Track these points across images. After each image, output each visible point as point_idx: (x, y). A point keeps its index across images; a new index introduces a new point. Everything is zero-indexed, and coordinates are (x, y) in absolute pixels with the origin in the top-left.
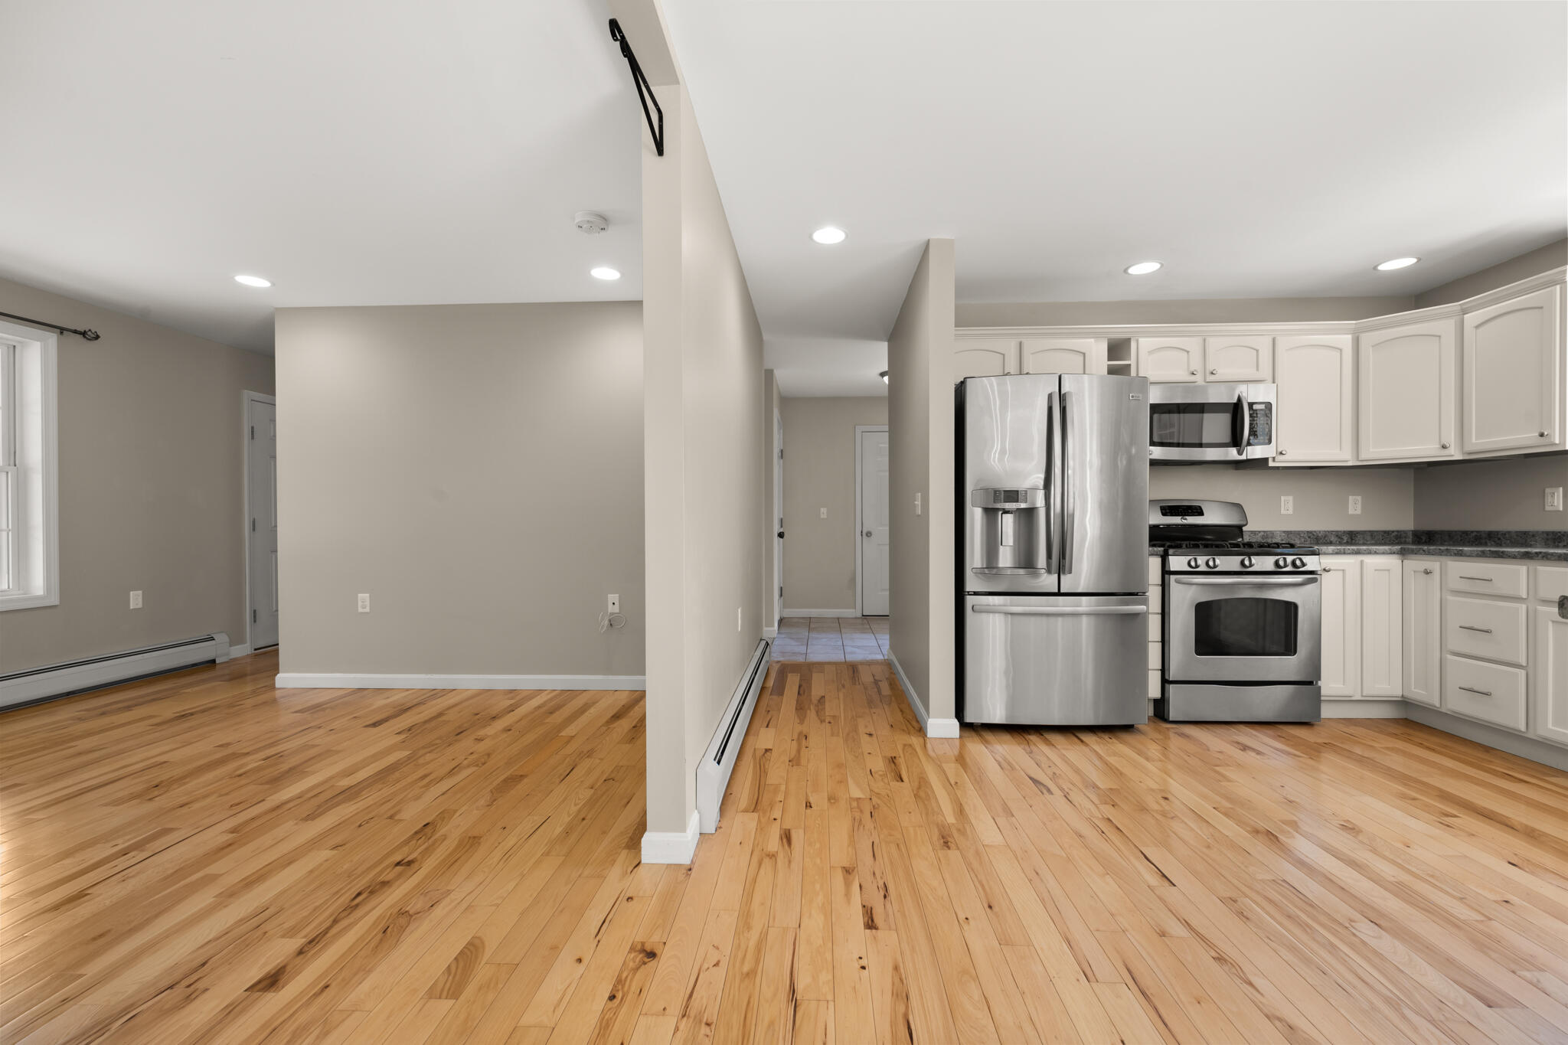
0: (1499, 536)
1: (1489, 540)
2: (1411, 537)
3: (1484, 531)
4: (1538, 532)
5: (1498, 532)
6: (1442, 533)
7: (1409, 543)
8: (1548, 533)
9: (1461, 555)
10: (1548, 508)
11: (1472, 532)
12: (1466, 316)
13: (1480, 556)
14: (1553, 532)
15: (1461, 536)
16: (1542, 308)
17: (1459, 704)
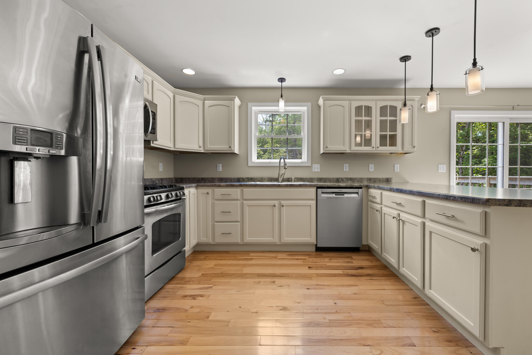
0: (205, 179)
1: (202, 181)
2: (174, 180)
3: (200, 178)
4: (216, 178)
5: (205, 178)
6: (186, 178)
7: (173, 183)
8: (219, 178)
9: (220, 186)
10: (218, 170)
11: (196, 178)
12: (205, 101)
13: (226, 186)
14: (220, 178)
15: (193, 180)
16: (229, 107)
17: (220, 239)
